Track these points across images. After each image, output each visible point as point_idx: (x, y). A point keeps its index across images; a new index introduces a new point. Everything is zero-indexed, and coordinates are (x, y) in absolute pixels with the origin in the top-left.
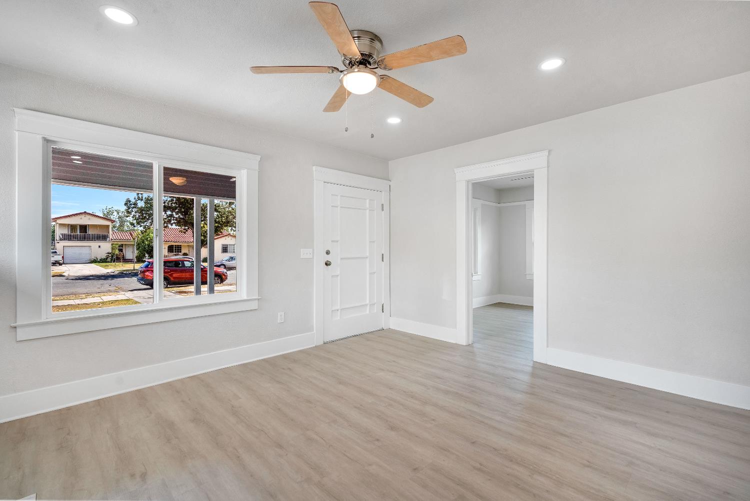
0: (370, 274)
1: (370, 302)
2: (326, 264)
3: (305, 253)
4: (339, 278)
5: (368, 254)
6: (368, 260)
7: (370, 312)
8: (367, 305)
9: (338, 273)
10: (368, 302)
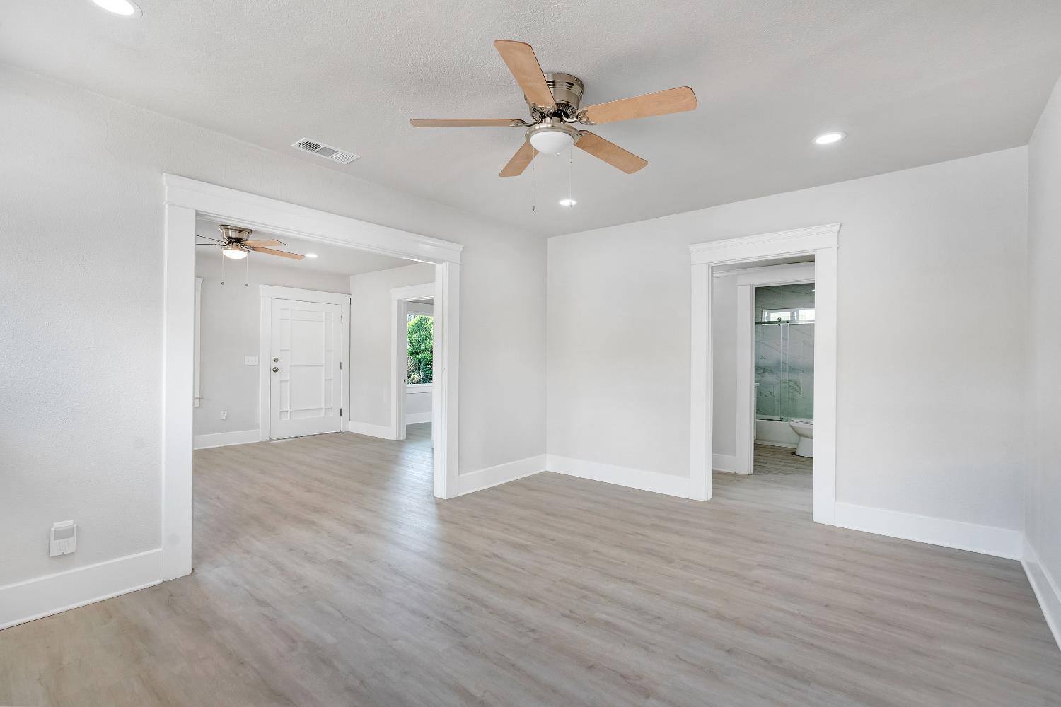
0: (326, 380)
1: (325, 404)
2: (274, 371)
3: (250, 360)
4: (289, 383)
5: (323, 362)
6: (323, 368)
7: (325, 414)
8: (322, 409)
9: (288, 378)
10: (323, 406)
